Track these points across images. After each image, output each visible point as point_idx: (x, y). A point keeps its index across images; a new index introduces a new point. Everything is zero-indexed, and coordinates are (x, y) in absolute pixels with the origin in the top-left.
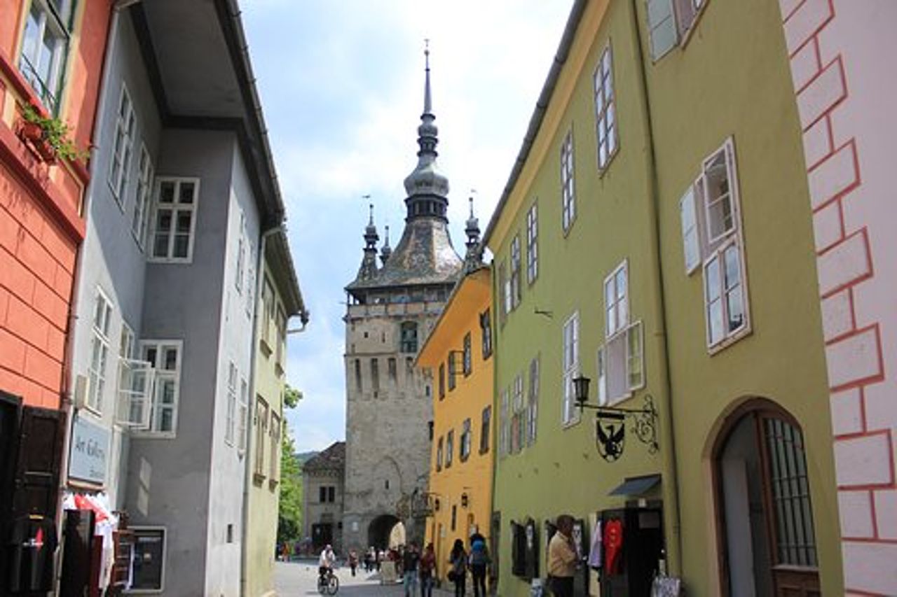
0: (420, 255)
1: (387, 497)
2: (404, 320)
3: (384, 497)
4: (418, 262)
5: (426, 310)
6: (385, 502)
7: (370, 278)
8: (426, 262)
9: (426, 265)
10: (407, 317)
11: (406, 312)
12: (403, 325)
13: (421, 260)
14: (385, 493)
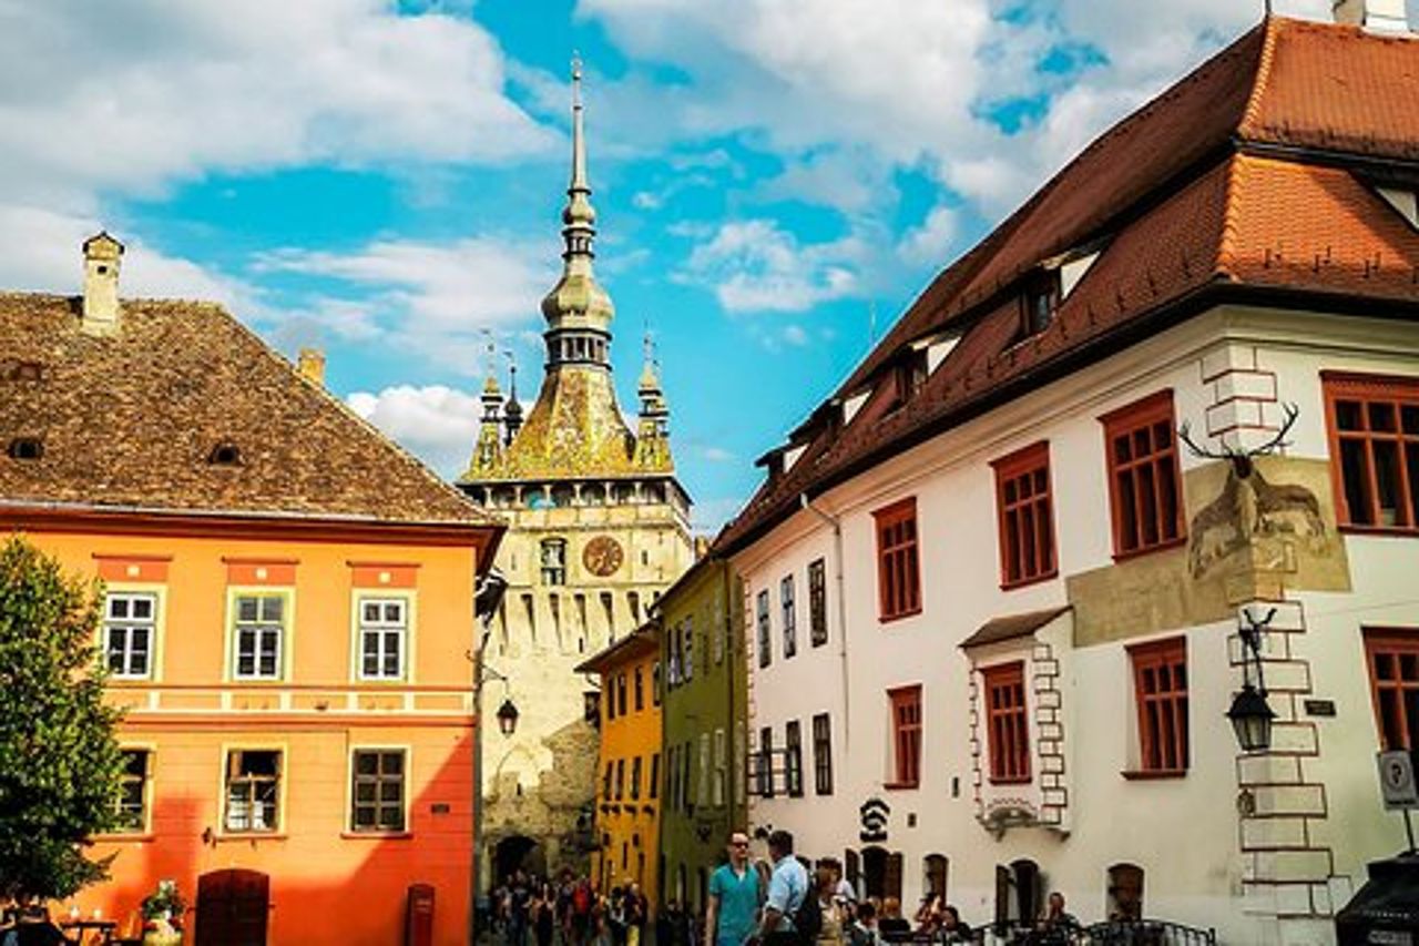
0: (567, 430)
1: (518, 810)
2: (545, 535)
3: (513, 807)
4: (566, 441)
5: (577, 520)
6: (515, 816)
7: (492, 467)
8: (579, 442)
9: (578, 447)
10: (549, 531)
11: (547, 522)
12: (543, 544)
13: (569, 437)
14: (514, 802)
